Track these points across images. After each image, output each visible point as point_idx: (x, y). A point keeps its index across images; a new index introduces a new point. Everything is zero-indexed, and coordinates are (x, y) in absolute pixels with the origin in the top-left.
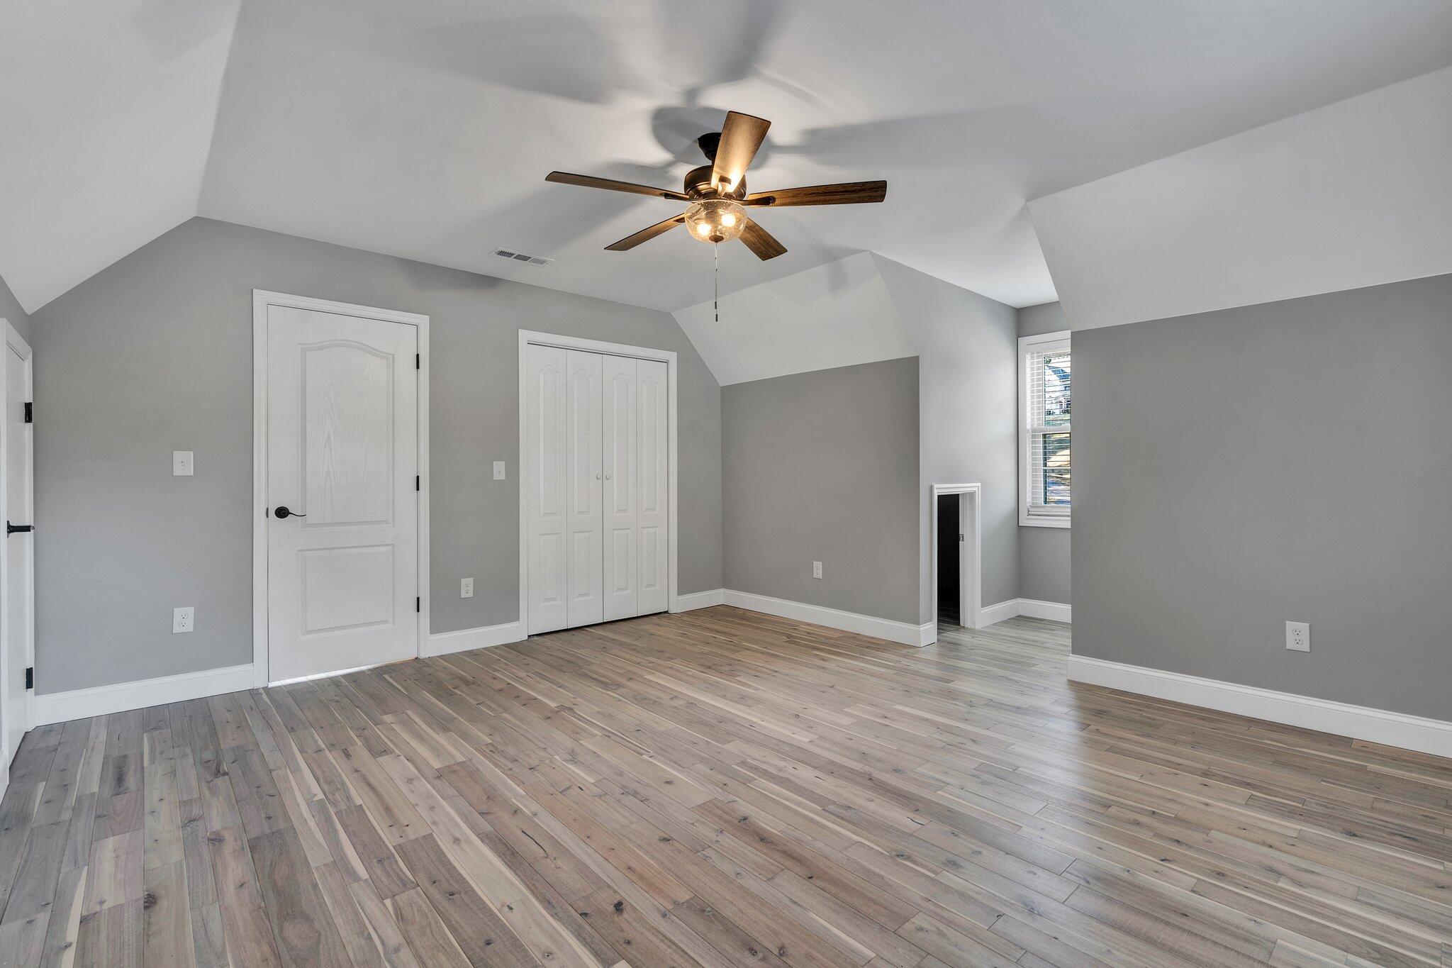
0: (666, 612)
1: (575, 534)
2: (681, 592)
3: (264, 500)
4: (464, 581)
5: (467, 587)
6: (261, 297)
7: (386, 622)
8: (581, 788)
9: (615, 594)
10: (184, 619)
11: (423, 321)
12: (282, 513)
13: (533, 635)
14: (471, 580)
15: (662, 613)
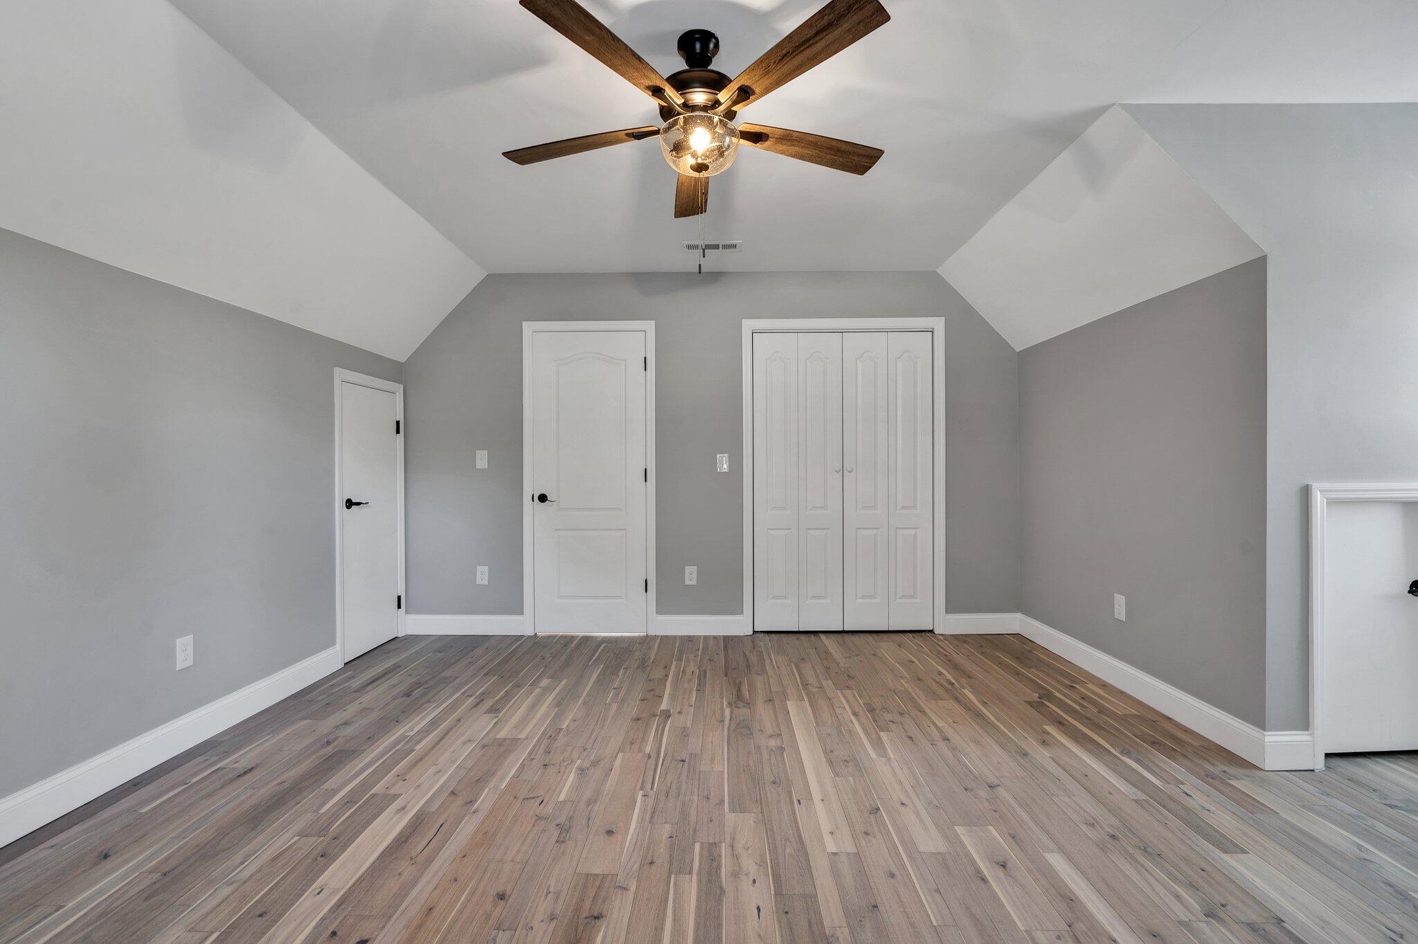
0: (931, 631)
1: (809, 531)
2: (951, 608)
3: (530, 488)
4: (688, 569)
5: (691, 575)
6: (527, 327)
7: (620, 597)
8: (542, 802)
9: (859, 601)
10: (482, 575)
11: (650, 326)
12: (543, 498)
13: (761, 632)
14: (694, 569)
15: (925, 631)
